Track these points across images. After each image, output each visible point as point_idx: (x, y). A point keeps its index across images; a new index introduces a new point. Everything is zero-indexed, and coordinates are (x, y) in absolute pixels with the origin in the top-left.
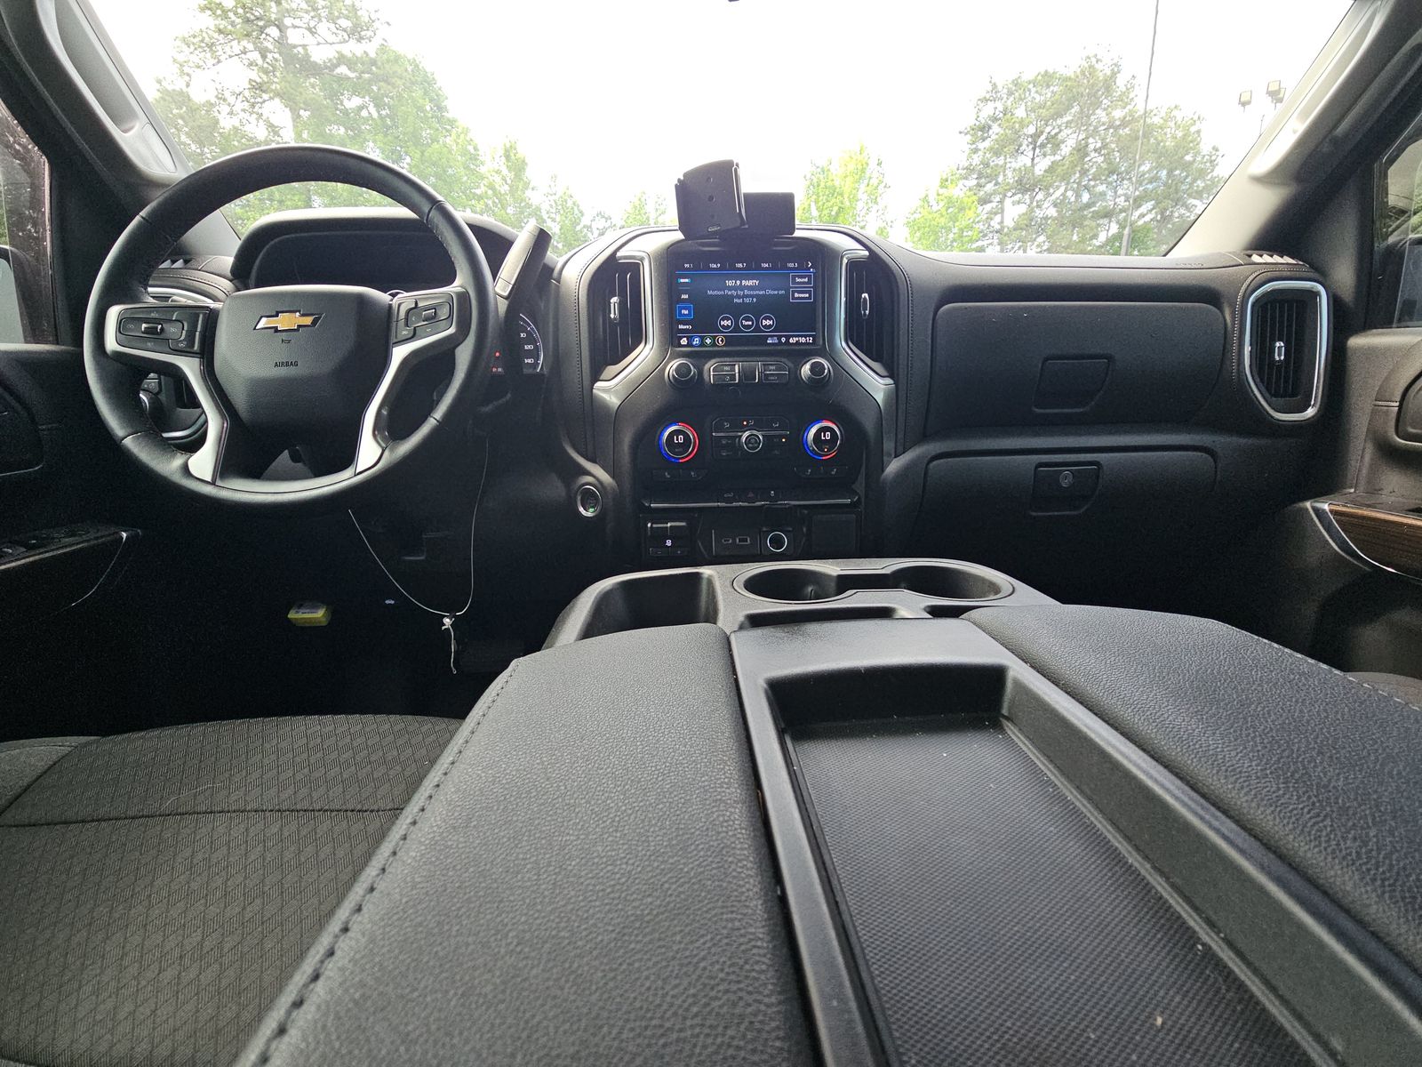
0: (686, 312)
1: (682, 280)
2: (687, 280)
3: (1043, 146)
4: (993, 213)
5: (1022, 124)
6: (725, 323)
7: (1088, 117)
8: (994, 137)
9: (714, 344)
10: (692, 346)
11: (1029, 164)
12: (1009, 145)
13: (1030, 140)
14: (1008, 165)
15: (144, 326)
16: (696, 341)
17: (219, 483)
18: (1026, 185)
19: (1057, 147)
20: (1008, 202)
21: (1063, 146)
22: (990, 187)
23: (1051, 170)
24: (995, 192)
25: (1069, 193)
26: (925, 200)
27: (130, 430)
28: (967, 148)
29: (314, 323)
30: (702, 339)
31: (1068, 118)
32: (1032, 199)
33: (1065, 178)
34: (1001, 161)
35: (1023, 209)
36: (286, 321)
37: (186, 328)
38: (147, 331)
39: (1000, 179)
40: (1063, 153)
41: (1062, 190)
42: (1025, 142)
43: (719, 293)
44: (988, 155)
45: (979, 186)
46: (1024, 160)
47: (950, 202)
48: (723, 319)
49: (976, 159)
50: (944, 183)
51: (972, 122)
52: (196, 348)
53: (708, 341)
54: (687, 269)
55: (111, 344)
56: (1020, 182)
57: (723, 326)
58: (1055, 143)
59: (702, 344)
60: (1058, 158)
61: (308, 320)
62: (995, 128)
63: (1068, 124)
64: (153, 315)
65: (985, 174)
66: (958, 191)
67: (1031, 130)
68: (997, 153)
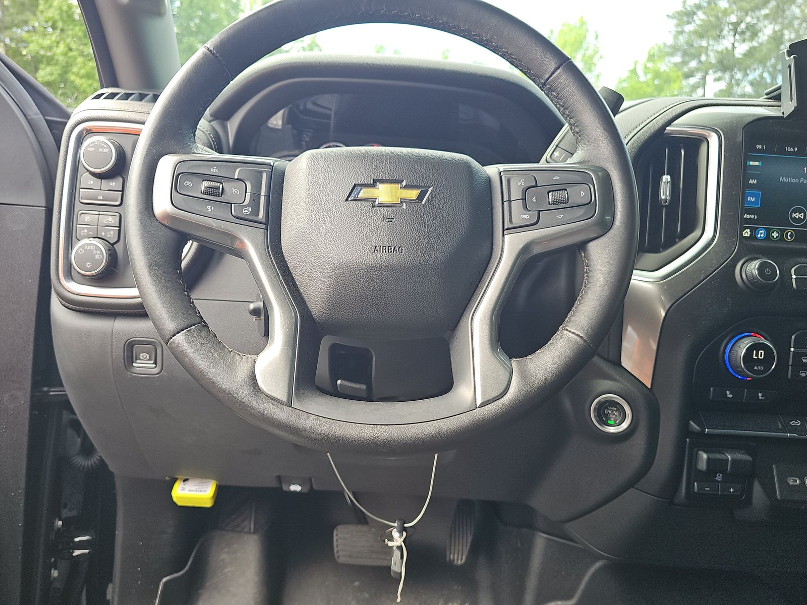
0: (753, 199)
1: (752, 163)
2: (757, 163)
3: (743, 33)
4: (694, 88)
5: (726, 13)
6: (797, 215)
7: (784, 11)
8: (698, 22)
9: (781, 239)
10: (756, 239)
11: (730, 47)
12: (713, 30)
13: (731, 27)
14: (710, 48)
15: (205, 184)
16: (761, 234)
17: (295, 404)
18: (726, 64)
19: (755, 35)
20: (710, 78)
21: (760, 35)
22: (693, 64)
23: (750, 54)
24: (697, 70)
25: (766, 75)
26: (634, 72)
27: (183, 322)
28: (674, 29)
29: (420, 197)
30: (768, 232)
31: (765, 11)
32: (732, 77)
33: (763, 62)
34: (704, 43)
35: (722, 85)
36: (387, 193)
37: (249, 190)
38: (209, 191)
39: (703, 58)
40: (760, 40)
41: (758, 72)
42: (726, 29)
43: (794, 181)
44: (693, 37)
45: (684, 63)
46: (726, 43)
47: (657, 74)
48: (795, 211)
49: (682, 39)
50: (651, 58)
51: (680, 8)
52: (261, 215)
53: (775, 235)
54: (759, 151)
55: (162, 204)
56: (721, 62)
57: (794, 219)
58: (754, 32)
59: (768, 237)
60: (755, 44)
61: (413, 194)
62: (701, 15)
63: (766, 16)
64: (214, 171)
65: (690, 52)
66: (664, 66)
67: (733, 19)
68: (701, 36)
